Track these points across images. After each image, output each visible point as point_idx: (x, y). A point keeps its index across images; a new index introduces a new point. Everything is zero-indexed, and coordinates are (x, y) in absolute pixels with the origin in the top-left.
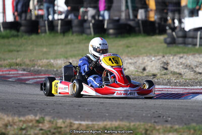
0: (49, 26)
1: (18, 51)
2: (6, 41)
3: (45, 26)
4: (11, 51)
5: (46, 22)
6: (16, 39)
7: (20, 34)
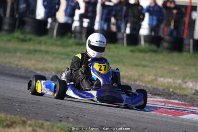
0: (194, 46)
1: (144, 66)
2: (141, 55)
3: (189, 45)
4: (137, 66)
5: (191, 41)
6: (154, 54)
7: (160, 50)
